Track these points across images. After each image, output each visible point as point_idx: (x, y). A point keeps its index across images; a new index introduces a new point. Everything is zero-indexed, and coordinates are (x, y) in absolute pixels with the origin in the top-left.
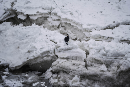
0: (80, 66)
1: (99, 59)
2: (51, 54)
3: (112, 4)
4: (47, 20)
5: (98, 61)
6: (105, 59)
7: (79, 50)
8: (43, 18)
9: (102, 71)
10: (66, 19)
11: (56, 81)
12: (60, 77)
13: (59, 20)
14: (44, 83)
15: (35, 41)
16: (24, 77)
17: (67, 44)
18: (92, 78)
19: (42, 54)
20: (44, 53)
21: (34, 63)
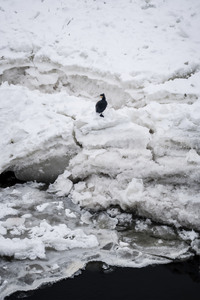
0: (140, 159)
1: (181, 139)
2: (66, 140)
3: (164, 30)
4: (25, 74)
5: (179, 143)
6: (194, 138)
7: (132, 125)
8: (15, 71)
9: (192, 163)
10: (76, 67)
11: (88, 195)
12: (94, 188)
13: (54, 71)
14: (61, 202)
15: (21, 119)
16: (11, 195)
17: (102, 116)
18: (169, 180)
19: (45, 143)
20: (50, 141)
21: (26, 164)
